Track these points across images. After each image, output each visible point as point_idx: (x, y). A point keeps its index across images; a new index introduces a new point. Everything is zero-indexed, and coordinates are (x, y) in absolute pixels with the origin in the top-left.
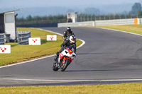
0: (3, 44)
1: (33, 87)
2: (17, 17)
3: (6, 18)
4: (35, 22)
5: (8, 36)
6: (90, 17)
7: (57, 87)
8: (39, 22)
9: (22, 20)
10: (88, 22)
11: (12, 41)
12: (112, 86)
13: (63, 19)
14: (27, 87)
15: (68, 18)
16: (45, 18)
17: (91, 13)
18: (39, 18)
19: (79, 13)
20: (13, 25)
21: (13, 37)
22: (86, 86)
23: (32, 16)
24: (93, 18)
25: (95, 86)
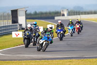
0: (17, 31)
1: (38, 61)
2: (27, 12)
3: (19, 13)
4: (39, 16)
5: (21, 25)
6: (76, 13)
7: (54, 61)
8: (42, 16)
9: (30, 14)
10: (75, 16)
11: (23, 29)
12: (91, 60)
13: (58, 14)
14: (34, 61)
15: (62, 13)
16: (46, 13)
17: (78, 10)
18: (42, 13)
19: (69, 10)
20: (24, 18)
21: (24, 26)
22: (74, 60)
23: (37, 12)
24: (79, 13)
25: (80, 60)
